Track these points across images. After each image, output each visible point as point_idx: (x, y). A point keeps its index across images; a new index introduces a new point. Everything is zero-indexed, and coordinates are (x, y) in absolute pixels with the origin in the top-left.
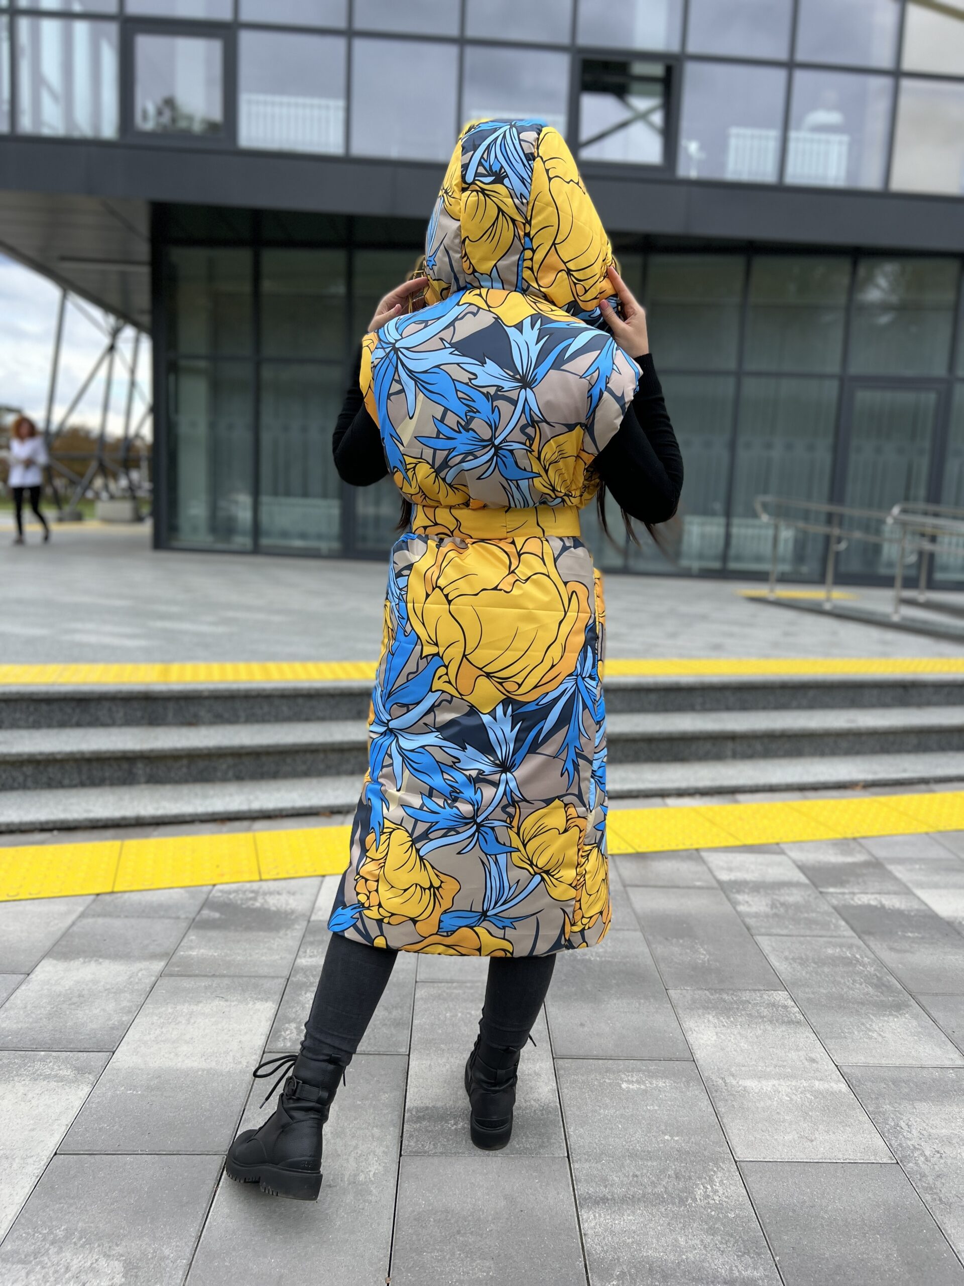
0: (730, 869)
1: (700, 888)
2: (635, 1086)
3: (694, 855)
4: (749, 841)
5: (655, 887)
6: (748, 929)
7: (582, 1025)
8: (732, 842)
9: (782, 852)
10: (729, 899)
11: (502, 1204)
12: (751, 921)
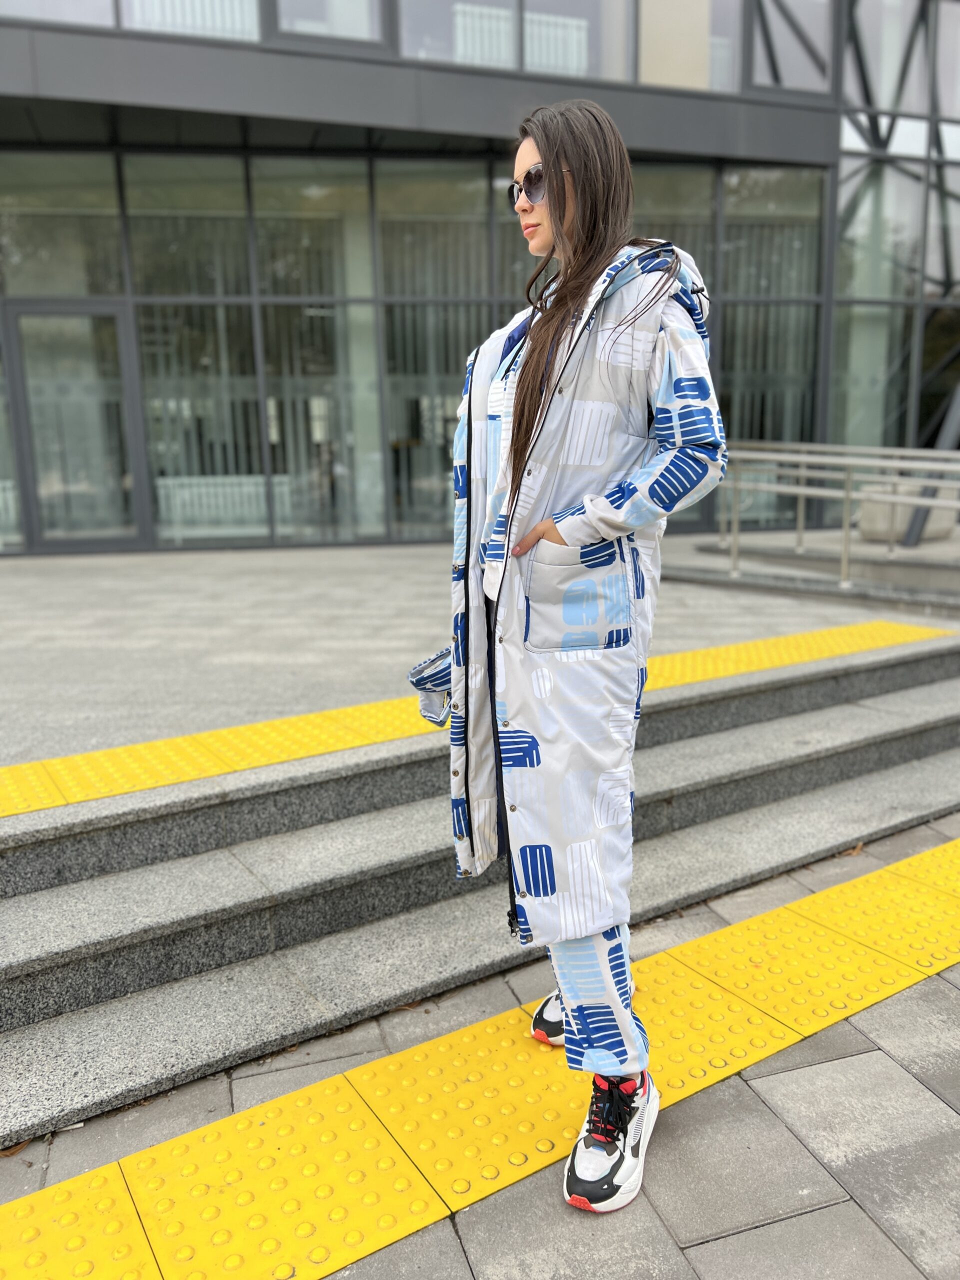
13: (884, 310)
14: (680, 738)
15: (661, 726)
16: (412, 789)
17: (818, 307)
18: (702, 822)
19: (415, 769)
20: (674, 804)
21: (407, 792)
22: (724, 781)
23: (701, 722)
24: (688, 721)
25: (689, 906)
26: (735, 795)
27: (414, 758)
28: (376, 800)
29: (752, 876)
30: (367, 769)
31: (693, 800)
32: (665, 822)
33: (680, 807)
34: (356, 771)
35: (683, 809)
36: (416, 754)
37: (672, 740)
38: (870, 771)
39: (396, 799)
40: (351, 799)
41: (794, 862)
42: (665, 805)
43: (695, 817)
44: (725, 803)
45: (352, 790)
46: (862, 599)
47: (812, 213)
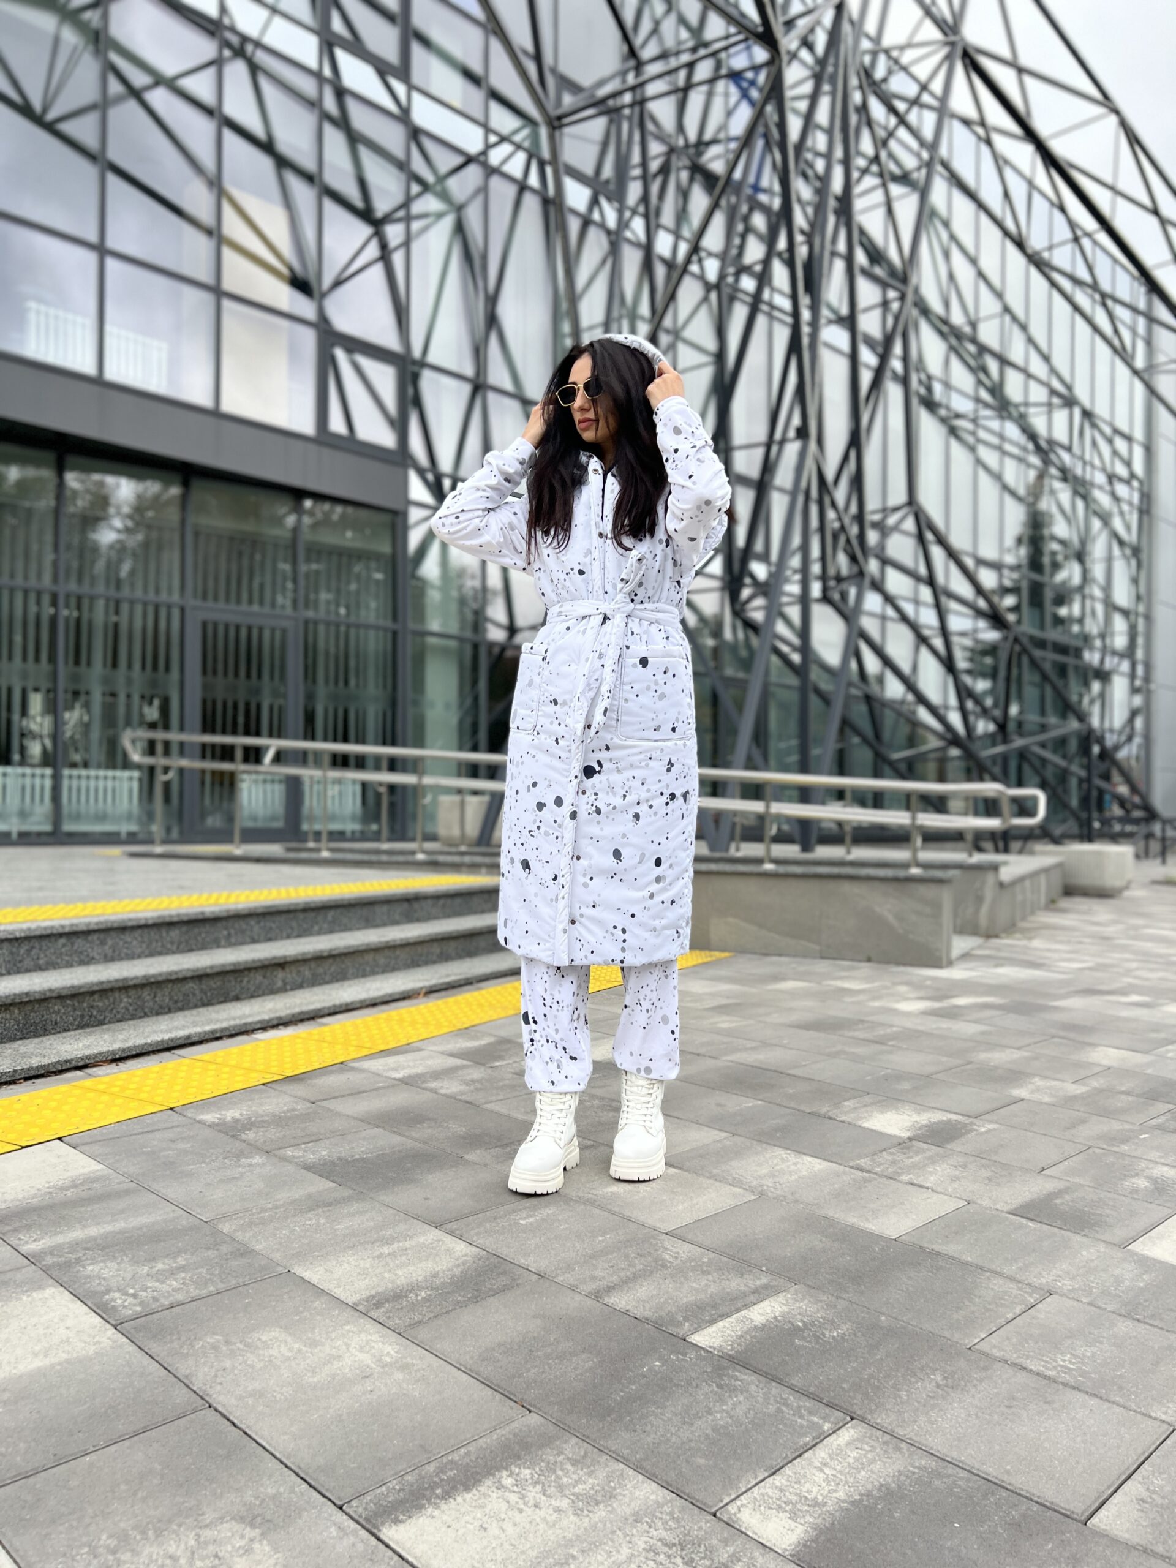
0: (395, 1069)
1: (384, 1087)
2: (531, 1220)
3: (342, 1066)
4: (383, 1047)
5: (343, 1096)
6: (468, 1102)
7: (426, 1199)
8: (365, 1052)
9: (419, 1050)
10: (425, 1089)
11: (539, 1322)
12: (464, 1097)
13: (453, 644)
14: (288, 937)
15: (273, 926)
16: (71, 956)
17: (395, 634)
18: (308, 986)
19: (74, 939)
20: (287, 970)
21: (67, 958)
22: (325, 954)
23: (305, 926)
24: (294, 924)
25: (302, 1021)
26: (333, 969)
27: (75, 929)
28: (41, 962)
29: (347, 1005)
30: (38, 933)
31: (302, 969)
32: (279, 984)
33: (291, 972)
34: (28, 934)
35: (294, 975)
36: (77, 925)
37: (282, 938)
38: (434, 962)
39: (57, 964)
40: (20, 958)
41: (375, 999)
42: (280, 970)
43: (303, 982)
44: (325, 974)
45: (22, 951)
46: (433, 865)
47: (386, 548)
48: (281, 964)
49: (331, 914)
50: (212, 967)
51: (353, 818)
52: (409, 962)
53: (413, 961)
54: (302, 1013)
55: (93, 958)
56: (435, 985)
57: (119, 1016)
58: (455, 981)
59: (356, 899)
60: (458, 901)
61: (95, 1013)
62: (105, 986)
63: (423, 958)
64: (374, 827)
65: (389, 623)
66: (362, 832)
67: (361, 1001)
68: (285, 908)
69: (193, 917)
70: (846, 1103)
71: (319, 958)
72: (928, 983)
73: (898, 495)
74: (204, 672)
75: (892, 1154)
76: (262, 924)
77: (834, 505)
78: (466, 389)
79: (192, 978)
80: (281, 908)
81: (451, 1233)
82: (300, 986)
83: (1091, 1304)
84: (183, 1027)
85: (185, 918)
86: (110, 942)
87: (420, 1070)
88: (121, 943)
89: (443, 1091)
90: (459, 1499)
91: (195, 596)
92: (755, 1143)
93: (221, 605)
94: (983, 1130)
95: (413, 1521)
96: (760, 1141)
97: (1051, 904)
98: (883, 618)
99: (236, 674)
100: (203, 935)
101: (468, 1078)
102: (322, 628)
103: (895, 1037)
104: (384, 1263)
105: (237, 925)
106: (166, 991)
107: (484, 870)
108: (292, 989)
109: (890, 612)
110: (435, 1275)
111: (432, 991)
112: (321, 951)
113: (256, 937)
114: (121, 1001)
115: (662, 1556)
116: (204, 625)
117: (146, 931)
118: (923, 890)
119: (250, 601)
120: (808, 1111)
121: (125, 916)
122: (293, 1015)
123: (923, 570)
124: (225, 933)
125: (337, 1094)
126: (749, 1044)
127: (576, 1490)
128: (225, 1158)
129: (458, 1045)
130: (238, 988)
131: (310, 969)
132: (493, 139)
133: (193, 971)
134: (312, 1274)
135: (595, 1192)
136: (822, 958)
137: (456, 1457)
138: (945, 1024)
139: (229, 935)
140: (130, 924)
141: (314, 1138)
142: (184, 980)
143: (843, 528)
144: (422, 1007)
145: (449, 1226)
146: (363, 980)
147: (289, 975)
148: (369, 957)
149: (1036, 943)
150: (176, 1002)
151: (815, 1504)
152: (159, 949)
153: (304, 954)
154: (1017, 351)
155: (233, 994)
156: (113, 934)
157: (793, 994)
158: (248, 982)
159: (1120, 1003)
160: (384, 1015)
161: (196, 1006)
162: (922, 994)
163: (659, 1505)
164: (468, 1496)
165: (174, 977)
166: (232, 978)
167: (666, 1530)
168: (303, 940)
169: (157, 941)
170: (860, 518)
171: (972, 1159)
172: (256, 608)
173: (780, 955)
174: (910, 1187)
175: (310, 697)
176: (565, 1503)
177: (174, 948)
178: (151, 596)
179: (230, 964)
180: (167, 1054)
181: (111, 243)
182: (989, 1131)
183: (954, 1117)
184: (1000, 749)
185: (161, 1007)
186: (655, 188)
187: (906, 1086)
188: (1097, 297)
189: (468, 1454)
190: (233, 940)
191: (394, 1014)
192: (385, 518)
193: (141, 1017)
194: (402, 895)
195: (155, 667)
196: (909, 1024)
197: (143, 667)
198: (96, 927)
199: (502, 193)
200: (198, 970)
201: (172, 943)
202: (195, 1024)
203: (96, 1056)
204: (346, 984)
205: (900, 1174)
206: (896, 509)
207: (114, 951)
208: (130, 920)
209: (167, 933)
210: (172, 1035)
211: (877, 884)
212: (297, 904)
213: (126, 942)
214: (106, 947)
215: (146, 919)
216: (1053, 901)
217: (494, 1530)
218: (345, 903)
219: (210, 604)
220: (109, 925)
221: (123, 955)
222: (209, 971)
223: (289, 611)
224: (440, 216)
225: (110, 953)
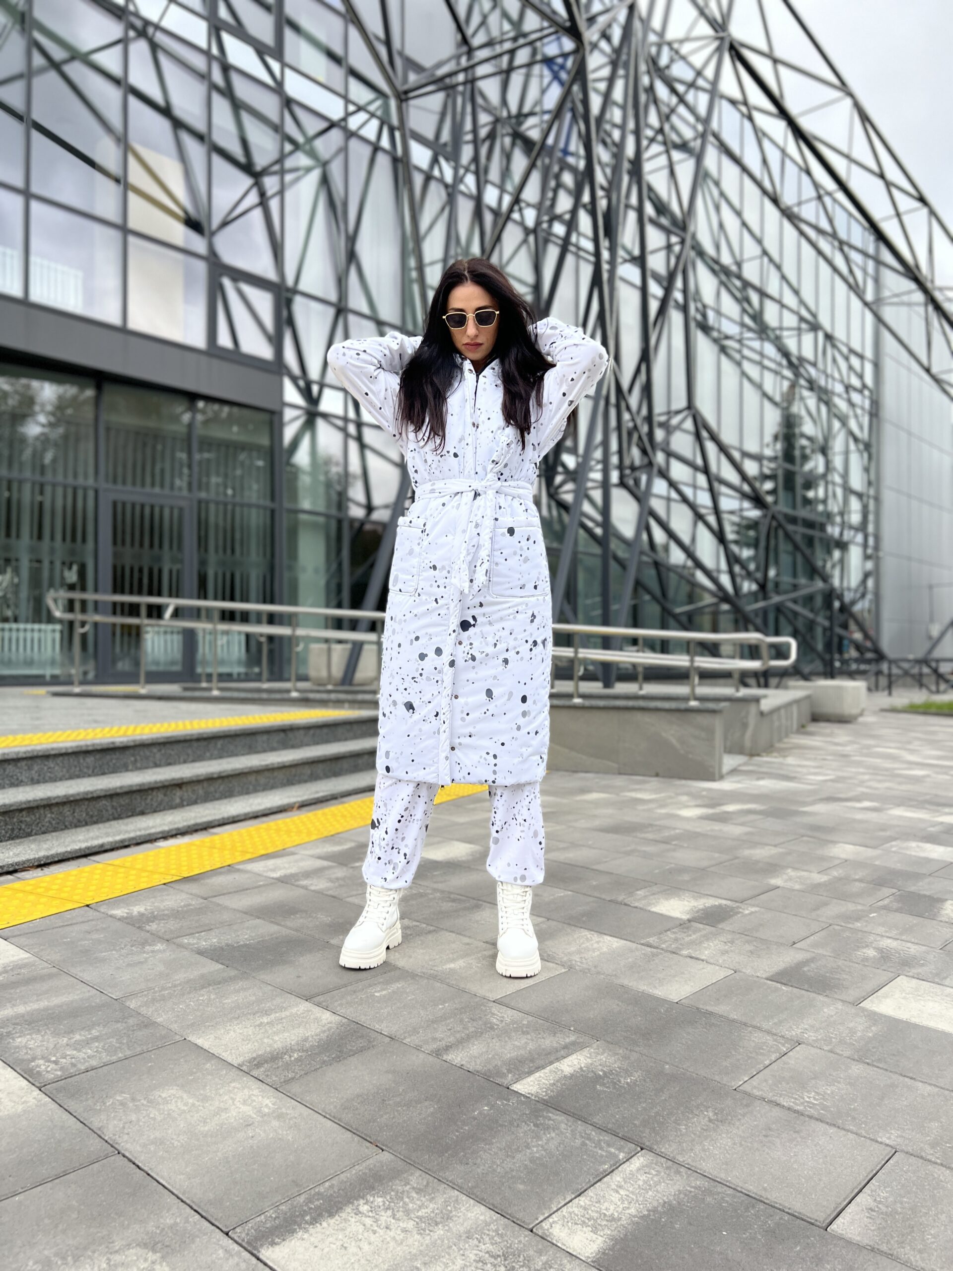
0: (273, 870)
1: (264, 885)
2: (384, 993)
3: (230, 868)
4: (263, 852)
5: (230, 893)
6: (332, 897)
7: (299, 977)
8: (249, 856)
9: (293, 854)
10: (298, 886)
11: (390, 1076)
12: (330, 893)
13: (321, 520)
14: (185, 762)
15: (172, 753)
17: (273, 512)
19: (6, 765)
20: (184, 789)
22: (215, 776)
23: (199, 753)
24: (190, 751)
25: (196, 831)
26: (222, 788)
27: (6, 757)
29: (234, 817)
31: (196, 788)
32: (178, 801)
33: (187, 791)
35: (190, 793)
36: (8, 754)
37: (180, 763)
38: (306, 781)
41: (257, 812)
42: (178, 789)
43: (197, 799)
44: (216, 792)
46: (305, 702)
47: (265, 441)
48: (179, 785)
49: (220, 743)
50: (121, 787)
51: (239, 662)
52: (285, 781)
53: (288, 780)
54: (196, 824)
55: (22, 781)
56: (306, 801)
57: (43, 829)
58: (323, 797)
59: (240, 730)
60: (325, 730)
61: (23, 827)
62: (32, 805)
63: (297, 778)
64: (256, 670)
65: (268, 503)
66: (246, 674)
67: (246, 814)
68: (182, 738)
69: (105, 747)
70: (639, 892)
71: (210, 779)
72: (704, 793)
73: (680, 402)
74: (115, 543)
75: (674, 933)
76: (163, 751)
77: (628, 408)
78: (331, 312)
79: (105, 796)
80: (178, 738)
81: (318, 1005)
82: (195, 802)
83: (831, 1051)
84: (97, 838)
85: (99, 748)
86: (36, 768)
87: (293, 870)
88: (46, 768)
89: (313, 888)
90: (324, 1224)
91: (107, 481)
92: (565, 926)
93: (129, 487)
94: (747, 912)
95: (286, 1243)
96: (569, 924)
97: (802, 729)
98: (669, 499)
99: (141, 545)
100: (114, 761)
101: (333, 876)
102: (212, 507)
103: (678, 837)
104: (263, 1031)
105: (142, 753)
106: (84, 807)
107: (346, 705)
108: (188, 805)
109: (674, 495)
110: (306, 1040)
111: (304, 805)
112: (212, 774)
113: (158, 762)
114: (45, 816)
115: (489, 1265)
116: (115, 504)
117: (66, 758)
118: (701, 719)
119: (153, 485)
120: (608, 898)
121: (49, 746)
122: (189, 827)
123: (699, 461)
124: (133, 759)
125: (225, 891)
126: (562, 845)
127: (420, 1214)
128: (132, 946)
129: (325, 850)
130: (143, 804)
131: (203, 788)
132: (351, 108)
133: (106, 791)
134: (204, 1041)
135: (436, 969)
136: (620, 774)
137: (322, 1189)
138: (717, 827)
139: (136, 761)
140: (53, 752)
141: (206, 928)
142: (99, 798)
143: (635, 427)
144: (295, 818)
145: (317, 999)
146: (246, 797)
147: (186, 793)
148: (252, 778)
149: (790, 760)
150: (92, 816)
151: (612, 1219)
152: (77, 773)
153: (198, 776)
154: (773, 286)
155: (138, 810)
156: (39, 761)
157: (596, 804)
158: (152, 799)
159: (854, 808)
160: (264, 826)
161: (108, 820)
162: (699, 802)
163: (487, 1224)
164: (332, 1221)
165: (89, 796)
166: (138, 797)
167: (492, 1244)
168: (197, 764)
169: (76, 767)
170: (649, 419)
171: (738, 936)
172: (157, 490)
173: (587, 772)
174: (688, 960)
175: (203, 563)
176: (410, 1225)
177: (90, 772)
178: (70, 480)
179: (137, 785)
180: (84, 860)
181: (35, 189)
182: (752, 913)
183: (724, 902)
184: (761, 604)
185: (79, 821)
186: (484, 151)
187: (686, 877)
188: (836, 244)
189: (332, 1186)
190: (139, 765)
191: (272, 824)
192: (265, 417)
193: (62, 830)
194: (279, 726)
195: (74, 539)
196: (689, 827)
197: (64, 539)
198: (24, 756)
199: (359, 152)
200: (110, 790)
201: (88, 768)
202: (107, 835)
203: (24, 862)
204: (233, 800)
205: (681, 949)
206: (678, 412)
207: (39, 775)
208: (53, 749)
209: (84, 759)
210: (88, 844)
211: (663, 714)
212: (192, 735)
213: (49, 768)
214: (33, 772)
215: (66, 748)
216: (803, 726)
217: (353, 1249)
218: (232, 733)
219: (119, 487)
220: (35, 754)
221: (47, 778)
222: (118, 791)
223: (185, 493)
224: (308, 170)
225: (36, 777)
